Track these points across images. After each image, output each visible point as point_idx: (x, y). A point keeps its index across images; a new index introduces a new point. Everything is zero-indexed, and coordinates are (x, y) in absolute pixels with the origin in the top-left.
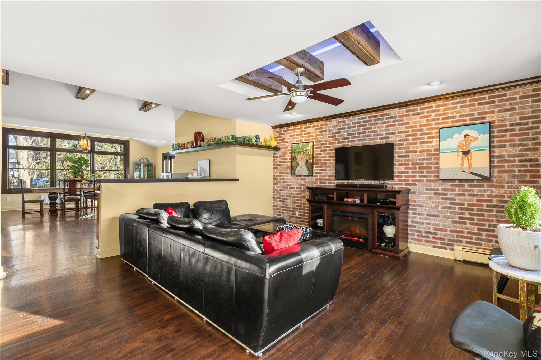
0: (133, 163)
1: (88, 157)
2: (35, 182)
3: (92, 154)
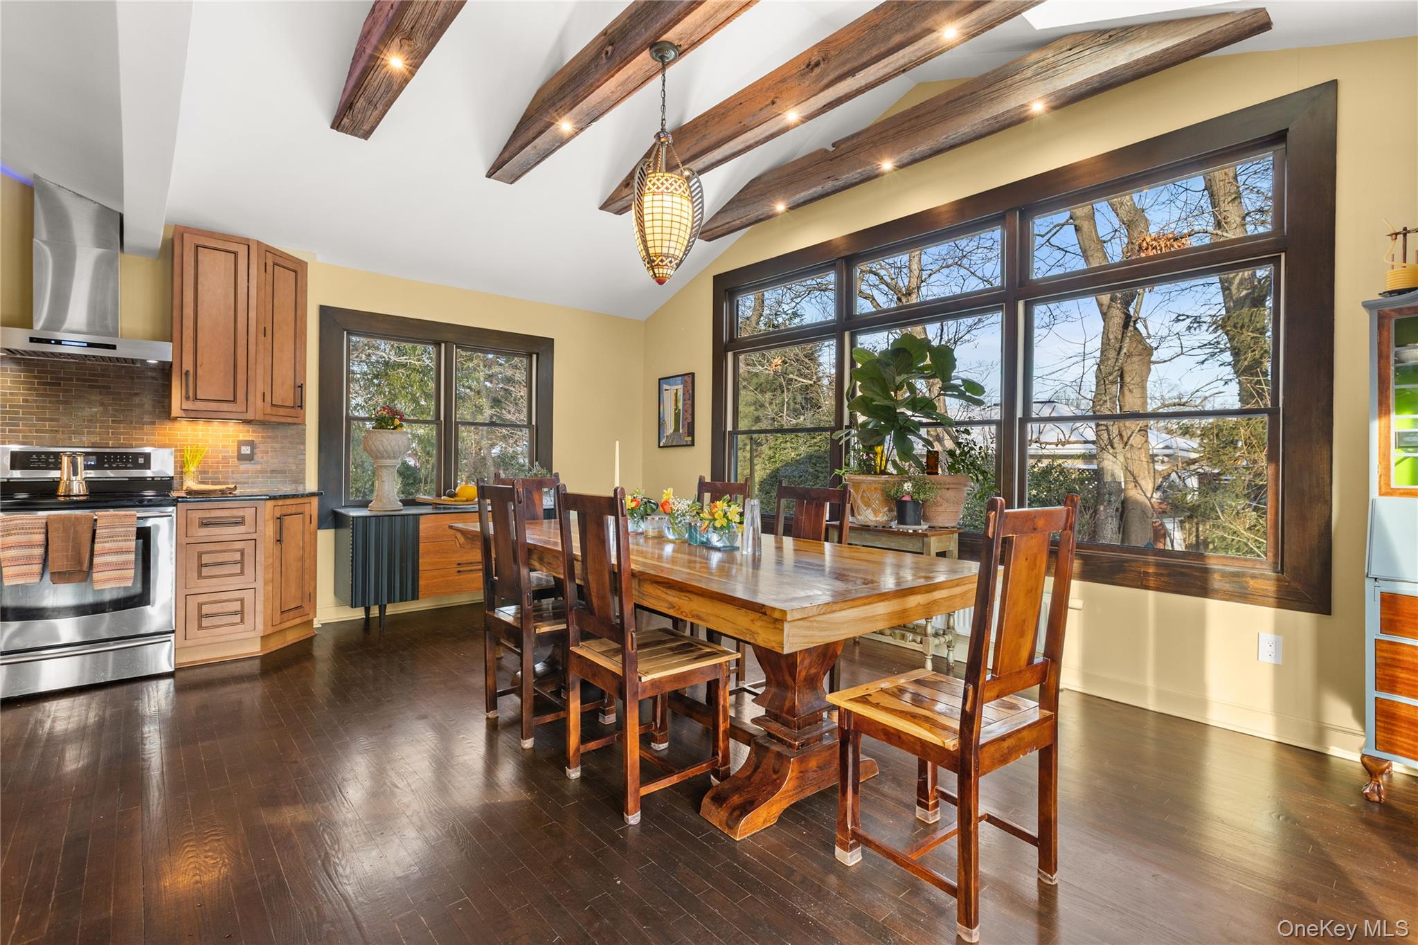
3: (1004, 305)
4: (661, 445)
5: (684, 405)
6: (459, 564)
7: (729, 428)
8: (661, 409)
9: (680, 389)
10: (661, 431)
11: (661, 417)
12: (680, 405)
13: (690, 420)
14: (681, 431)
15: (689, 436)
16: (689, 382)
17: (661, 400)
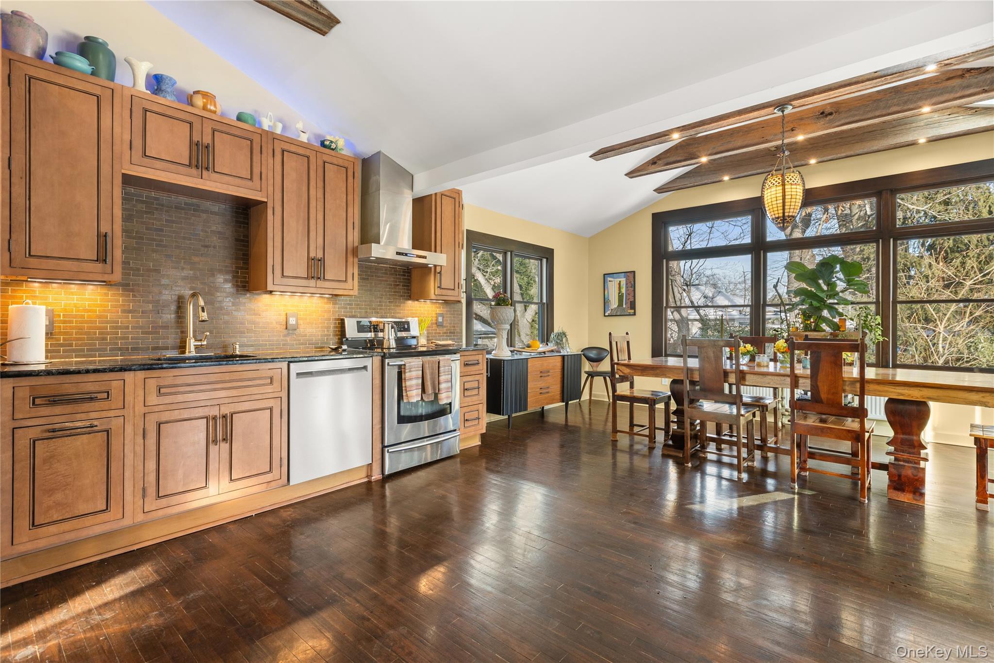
3: (881, 240)
4: (606, 314)
5: (627, 290)
6: (541, 388)
7: (665, 305)
8: (606, 293)
9: (623, 281)
10: (606, 306)
11: (606, 297)
12: (623, 291)
13: (633, 300)
14: (624, 306)
15: (631, 309)
16: (631, 276)
17: (606, 286)
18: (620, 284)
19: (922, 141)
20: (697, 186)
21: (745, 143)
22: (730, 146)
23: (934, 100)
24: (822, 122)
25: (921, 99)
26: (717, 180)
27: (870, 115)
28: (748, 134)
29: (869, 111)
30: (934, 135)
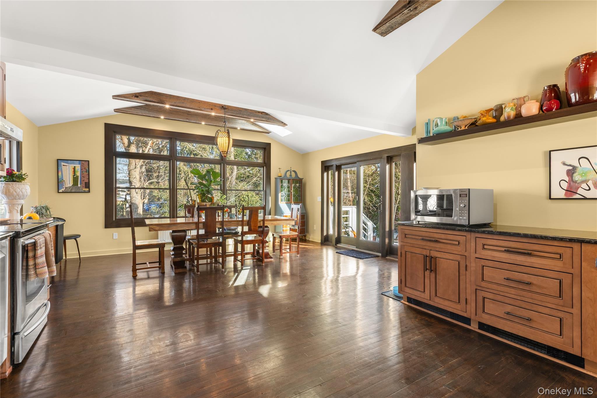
0: (276, 178)
1: (217, 168)
2: (147, 207)
3: (222, 164)
4: (59, 191)
5: (81, 174)
7: (114, 186)
8: (60, 174)
9: (78, 167)
10: (60, 185)
11: (60, 178)
12: (78, 174)
13: (87, 181)
14: (79, 185)
15: (86, 188)
16: (85, 164)
17: (60, 169)
18: (74, 168)
19: (239, 128)
20: (143, 116)
21: (191, 107)
22: (184, 105)
23: (256, 118)
24: (223, 111)
25: (251, 116)
26: (157, 116)
27: (238, 115)
28: (193, 102)
29: (238, 114)
30: (244, 128)
